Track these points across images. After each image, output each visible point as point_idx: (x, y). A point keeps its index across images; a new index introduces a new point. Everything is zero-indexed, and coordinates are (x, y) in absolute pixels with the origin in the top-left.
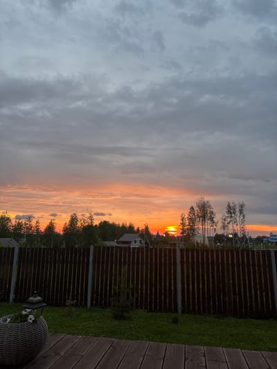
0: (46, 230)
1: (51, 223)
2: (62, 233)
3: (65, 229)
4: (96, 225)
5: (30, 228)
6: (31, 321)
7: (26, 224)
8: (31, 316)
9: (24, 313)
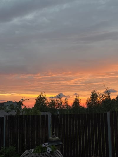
0: (73, 105)
1: (77, 99)
2: (85, 107)
3: (88, 104)
4: (114, 99)
5: (60, 104)
6: (49, 152)
7: (57, 101)
8: (49, 148)
9: (43, 145)
